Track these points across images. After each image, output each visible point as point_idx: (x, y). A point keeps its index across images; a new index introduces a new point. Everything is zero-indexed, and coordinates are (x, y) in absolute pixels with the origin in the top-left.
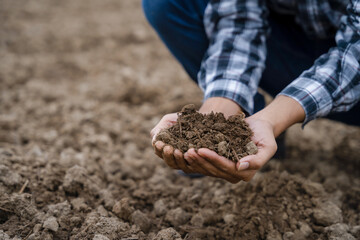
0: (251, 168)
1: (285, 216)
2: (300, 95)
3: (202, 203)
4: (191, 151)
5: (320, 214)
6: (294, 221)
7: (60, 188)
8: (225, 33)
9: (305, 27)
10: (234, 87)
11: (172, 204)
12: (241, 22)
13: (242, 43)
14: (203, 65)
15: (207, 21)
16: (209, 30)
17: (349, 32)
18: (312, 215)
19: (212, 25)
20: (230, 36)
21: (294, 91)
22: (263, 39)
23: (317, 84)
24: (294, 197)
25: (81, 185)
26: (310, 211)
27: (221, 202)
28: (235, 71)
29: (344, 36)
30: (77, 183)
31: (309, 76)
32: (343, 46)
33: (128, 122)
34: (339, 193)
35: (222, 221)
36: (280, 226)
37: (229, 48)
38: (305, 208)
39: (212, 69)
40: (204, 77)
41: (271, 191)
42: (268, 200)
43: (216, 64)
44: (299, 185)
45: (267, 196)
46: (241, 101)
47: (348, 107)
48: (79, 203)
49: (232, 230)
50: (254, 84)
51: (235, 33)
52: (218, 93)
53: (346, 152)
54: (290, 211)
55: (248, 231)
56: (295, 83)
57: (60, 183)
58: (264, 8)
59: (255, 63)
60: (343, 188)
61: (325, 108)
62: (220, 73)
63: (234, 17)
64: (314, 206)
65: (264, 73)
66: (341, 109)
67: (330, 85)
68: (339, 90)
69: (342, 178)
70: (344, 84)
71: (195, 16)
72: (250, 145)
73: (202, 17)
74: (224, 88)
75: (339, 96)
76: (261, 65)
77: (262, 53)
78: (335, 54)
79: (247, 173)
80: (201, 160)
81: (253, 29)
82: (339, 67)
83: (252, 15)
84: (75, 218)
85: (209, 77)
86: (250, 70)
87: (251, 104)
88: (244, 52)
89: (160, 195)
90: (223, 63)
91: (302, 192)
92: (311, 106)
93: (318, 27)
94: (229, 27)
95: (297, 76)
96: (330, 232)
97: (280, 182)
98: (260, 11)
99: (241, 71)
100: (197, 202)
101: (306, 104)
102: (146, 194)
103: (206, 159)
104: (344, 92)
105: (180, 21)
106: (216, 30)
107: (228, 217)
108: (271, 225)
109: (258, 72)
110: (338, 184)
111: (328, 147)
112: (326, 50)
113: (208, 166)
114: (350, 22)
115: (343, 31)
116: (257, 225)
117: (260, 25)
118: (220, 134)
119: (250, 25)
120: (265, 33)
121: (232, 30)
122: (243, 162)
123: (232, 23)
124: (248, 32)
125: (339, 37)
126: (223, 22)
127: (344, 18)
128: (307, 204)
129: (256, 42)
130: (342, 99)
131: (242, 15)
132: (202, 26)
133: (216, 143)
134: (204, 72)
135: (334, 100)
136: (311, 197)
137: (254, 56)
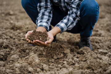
0: (48, 43)
1: (58, 52)
2: (60, 26)
3: (37, 51)
4: (34, 41)
5: (65, 52)
6: (60, 54)
7: (2, 46)
8: (42, 11)
9: (61, 9)
10: (45, 24)
11: (30, 51)
12: (46, 8)
13: (47, 13)
14: (37, 18)
15: (38, 7)
16: (38, 10)
17: (71, 11)
18: (63, 52)
19: (39, 8)
20: (44, 11)
21: (58, 26)
22: (52, 12)
23: (63, 24)
24: (60, 48)
25: (8, 46)
26: (63, 51)
27: (42, 50)
28: (45, 20)
29: (70, 12)
30: (7, 45)
31: (62, 22)
32: (69, 15)
33: (14, 34)
34: (69, 49)
35: (43, 54)
36: (56, 55)
37: (43, 14)
38: (62, 51)
39: (39, 20)
40: (37, 21)
41: (54, 47)
42: (53, 49)
43: (40, 18)
44: (61, 46)
45: (54, 48)
46: (46, 27)
47: (71, 29)
48: (8, 50)
49: (45, 56)
50: (49, 23)
51: (45, 11)
52: (41, 26)
53: (70, 41)
54: (59, 51)
55: (49, 56)
56: (59, 24)
57: (2, 45)
58: (52, 4)
59: (50, 18)
60: (70, 48)
61: (65, 29)
62: (41, 20)
63: (44, 7)
64: (64, 50)
65: (52, 20)
66: (69, 29)
67: (66, 24)
68: (68, 25)
69: (70, 46)
70: (69, 24)
71: (35, 6)
72: (48, 38)
73: (37, 6)
74: (42, 24)
75: (68, 27)
76: (51, 18)
77: (51, 16)
78: (68, 17)
79: (47, 45)
80: (36, 43)
81: (49, 10)
82: (68, 20)
83: (49, 6)
84: (8, 53)
85: (39, 21)
86: (48, 20)
87: (49, 28)
88: (47, 15)
89: (27, 49)
90: (42, 18)
91: (61, 47)
92: (62, 29)
93: (64, 9)
94: (43, 9)
95: (59, 22)
96: (68, 55)
97: (56, 45)
98: (51, 5)
99: (46, 20)
100: (36, 50)
101: (61, 28)
102: (23, 49)
103: (37, 42)
104: (69, 25)
105: (31, 7)
106: (40, 10)
107: (44, 53)
108: (54, 54)
109: (50, 20)
110: (69, 47)
111: (66, 40)
112: (66, 16)
113: (38, 44)
114: (71, 9)
115: (70, 11)
116: (51, 54)
117: (51, 9)
118: (40, 36)
119: (48, 9)
120: (52, 11)
121: (44, 10)
122: (46, 43)
123: (44, 8)
124: (48, 10)
125: (69, 13)
126: (42, 8)
127: (70, 8)
128: (63, 50)
129: (50, 13)
130: (69, 27)
131: (46, 6)
132: (37, 8)
133: (39, 38)
134: (37, 20)
135: (67, 27)
136: (63, 48)
137: (49, 16)
